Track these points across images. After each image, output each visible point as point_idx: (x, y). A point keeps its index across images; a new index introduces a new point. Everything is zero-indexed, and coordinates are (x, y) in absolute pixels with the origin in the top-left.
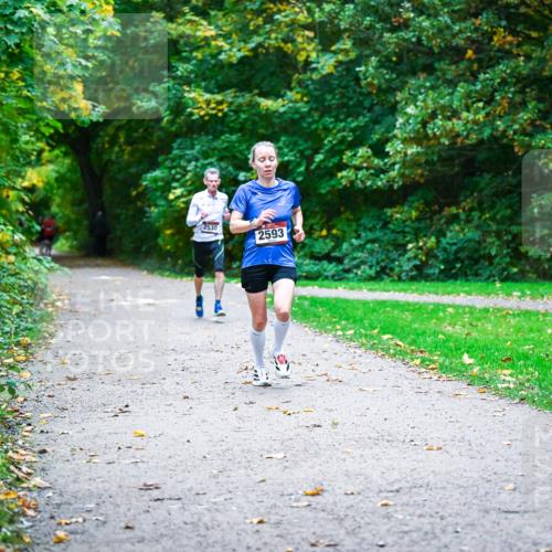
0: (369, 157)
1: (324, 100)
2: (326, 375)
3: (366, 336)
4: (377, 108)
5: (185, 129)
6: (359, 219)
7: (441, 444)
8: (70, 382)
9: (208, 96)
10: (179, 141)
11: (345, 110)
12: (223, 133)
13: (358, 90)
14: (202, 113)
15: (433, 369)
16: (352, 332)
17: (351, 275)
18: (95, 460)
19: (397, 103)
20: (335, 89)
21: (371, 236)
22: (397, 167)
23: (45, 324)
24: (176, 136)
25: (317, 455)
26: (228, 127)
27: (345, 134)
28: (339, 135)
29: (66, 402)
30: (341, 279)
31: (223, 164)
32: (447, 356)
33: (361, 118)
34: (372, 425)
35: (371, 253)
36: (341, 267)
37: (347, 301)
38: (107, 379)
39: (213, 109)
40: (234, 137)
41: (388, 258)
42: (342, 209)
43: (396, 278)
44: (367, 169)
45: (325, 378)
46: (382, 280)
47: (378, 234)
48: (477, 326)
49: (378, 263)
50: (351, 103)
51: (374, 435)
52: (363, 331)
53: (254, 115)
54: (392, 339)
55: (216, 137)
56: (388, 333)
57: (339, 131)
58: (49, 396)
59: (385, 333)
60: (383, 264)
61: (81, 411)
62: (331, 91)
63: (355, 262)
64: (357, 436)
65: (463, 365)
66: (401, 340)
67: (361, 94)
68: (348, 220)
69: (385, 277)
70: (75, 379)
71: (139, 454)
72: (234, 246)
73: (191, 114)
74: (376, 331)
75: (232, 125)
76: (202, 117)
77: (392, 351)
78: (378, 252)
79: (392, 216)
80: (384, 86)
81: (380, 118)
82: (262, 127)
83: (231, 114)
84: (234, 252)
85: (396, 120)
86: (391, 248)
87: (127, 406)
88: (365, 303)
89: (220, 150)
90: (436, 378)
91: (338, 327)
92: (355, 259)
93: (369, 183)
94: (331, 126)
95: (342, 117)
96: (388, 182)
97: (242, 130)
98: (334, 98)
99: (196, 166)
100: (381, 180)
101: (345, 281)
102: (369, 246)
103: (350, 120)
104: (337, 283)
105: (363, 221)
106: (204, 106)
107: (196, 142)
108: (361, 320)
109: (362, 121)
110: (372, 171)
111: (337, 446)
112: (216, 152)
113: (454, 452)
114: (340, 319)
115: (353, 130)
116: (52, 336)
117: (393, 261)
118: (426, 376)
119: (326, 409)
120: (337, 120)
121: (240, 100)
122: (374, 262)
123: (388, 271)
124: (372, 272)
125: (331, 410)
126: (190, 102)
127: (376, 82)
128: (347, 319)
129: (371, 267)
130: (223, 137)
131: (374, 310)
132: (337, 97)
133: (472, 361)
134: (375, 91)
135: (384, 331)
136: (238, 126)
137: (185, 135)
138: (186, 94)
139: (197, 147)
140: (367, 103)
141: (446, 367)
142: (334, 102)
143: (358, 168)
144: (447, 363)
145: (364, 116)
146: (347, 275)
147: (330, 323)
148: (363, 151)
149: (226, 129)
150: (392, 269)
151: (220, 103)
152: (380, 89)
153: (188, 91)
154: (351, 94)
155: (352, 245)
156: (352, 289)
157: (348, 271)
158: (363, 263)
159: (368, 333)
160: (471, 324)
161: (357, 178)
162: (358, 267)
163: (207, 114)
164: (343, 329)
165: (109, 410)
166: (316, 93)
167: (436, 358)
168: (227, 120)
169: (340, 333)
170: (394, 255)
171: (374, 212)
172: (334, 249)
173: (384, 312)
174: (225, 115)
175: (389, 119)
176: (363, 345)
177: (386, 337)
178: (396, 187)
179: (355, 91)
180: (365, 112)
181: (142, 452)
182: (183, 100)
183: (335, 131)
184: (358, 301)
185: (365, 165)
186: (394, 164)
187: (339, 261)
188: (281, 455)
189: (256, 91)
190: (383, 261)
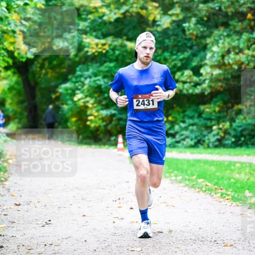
0: (190, 76)
1: (164, 43)
2: (165, 202)
3: (189, 180)
4: (195, 48)
5: (83, 60)
6: (184, 112)
7: (233, 243)
8: (16, 207)
9: (97, 41)
10: (80, 66)
11: (176, 48)
12: (105, 62)
13: (184, 36)
14: (94, 51)
15: (228, 199)
16: (180, 178)
17: (180, 145)
18: (31, 251)
19: (207, 44)
20: (171, 36)
21: (191, 121)
22: (207, 82)
23: (2, 173)
24: (79, 63)
25: (160, 249)
26: (109, 58)
27: (176, 62)
28: (173, 63)
29: (14, 218)
30: (174, 147)
31: (106, 80)
32: (236, 192)
33: (186, 53)
34: (192, 232)
35: (192, 131)
36: (174, 140)
37: (178, 160)
38: (38, 205)
39: (100, 48)
40: (112, 65)
41: (201, 134)
42: (175, 106)
43: (206, 146)
44: (190, 83)
45: (165, 205)
46: (198, 147)
47: (196, 120)
48: (253, 174)
49: (196, 137)
50: (180, 44)
51: (193, 238)
52: (187, 177)
53: (124, 51)
54: (204, 182)
55: (102, 64)
56: (202, 178)
57: (173, 60)
58: (5, 215)
59: (200, 178)
60: (199, 138)
61: (23, 224)
62: (169, 38)
63: (183, 137)
64: (183, 238)
65: (246, 197)
66: (209, 182)
67: (186, 39)
68: (178, 112)
69: (200, 145)
70: (19, 205)
71: (56, 249)
72: (112, 128)
73: (87, 52)
74: (195, 177)
75: (111, 57)
76: (94, 53)
77: (204, 189)
78: (196, 131)
79: (204, 110)
80: (199, 35)
81: (197, 53)
82: (129, 58)
83: (110, 51)
84: (112, 131)
85: (206, 55)
86: (203, 129)
87: (50, 221)
88: (188, 161)
89: (104, 72)
90: (230, 204)
91: (173, 175)
92: (182, 135)
93: (191, 91)
94: (168, 58)
95: (174, 52)
96: (202, 90)
97: (116, 60)
98: (170, 41)
99: (90, 82)
100: (198, 89)
101: (177, 148)
102: (191, 128)
103: (179, 54)
104: (172, 149)
105: (187, 113)
106: (95, 46)
107: (90, 67)
108: (186, 171)
109: (186, 55)
110: (192, 84)
111: (172, 244)
112: (102, 73)
113: (240, 247)
114: (174, 170)
115: (181, 60)
116: (6, 180)
117: (205, 136)
118: (224, 203)
119: (166, 223)
120: (172, 54)
121: (116, 43)
122: (193, 137)
123: (201, 142)
124: (192, 143)
125: (169, 223)
126: (87, 45)
127: (195, 33)
128: (178, 170)
129: (192, 140)
130: (106, 65)
131: (193, 165)
132: (172, 41)
133: (250, 194)
134: (194, 38)
135: (199, 177)
136: (114, 58)
137: (84, 63)
138: (84, 40)
139: (91, 70)
140: (189, 44)
141: (236, 198)
142: (170, 44)
143: (184, 82)
144: (236, 195)
145: (187, 52)
146: (177, 145)
147: (168, 172)
148: (188, 73)
149: (107, 60)
150: (204, 141)
151: (104, 45)
152: (197, 37)
153: (86, 38)
154: (180, 39)
155: (180, 127)
156: (181, 152)
157: (178, 142)
158: (187, 137)
159: (190, 178)
160: (250, 173)
161: (184, 88)
162: (184, 140)
163: (96, 52)
164: (176, 176)
165: (40, 223)
166: (160, 39)
167: (229, 193)
168: (108, 54)
169: (173, 178)
170: (205, 133)
171: (194, 107)
172: (170, 129)
173: (199, 166)
174: (107, 52)
175: (202, 54)
176: (187, 185)
177: (200, 180)
178: (206, 93)
179: (182, 38)
180: (188, 50)
181: (59, 247)
182: (83, 44)
183: (170, 61)
184: (185, 160)
185: (188, 80)
186: (205, 80)
187: (173, 136)
188: (139, 249)
189: (125, 38)
190: (199, 136)
